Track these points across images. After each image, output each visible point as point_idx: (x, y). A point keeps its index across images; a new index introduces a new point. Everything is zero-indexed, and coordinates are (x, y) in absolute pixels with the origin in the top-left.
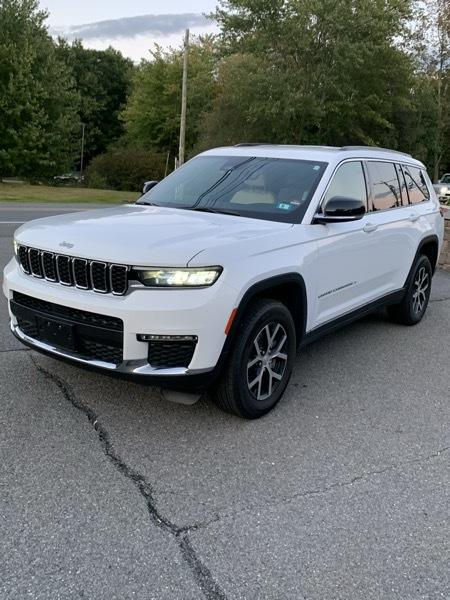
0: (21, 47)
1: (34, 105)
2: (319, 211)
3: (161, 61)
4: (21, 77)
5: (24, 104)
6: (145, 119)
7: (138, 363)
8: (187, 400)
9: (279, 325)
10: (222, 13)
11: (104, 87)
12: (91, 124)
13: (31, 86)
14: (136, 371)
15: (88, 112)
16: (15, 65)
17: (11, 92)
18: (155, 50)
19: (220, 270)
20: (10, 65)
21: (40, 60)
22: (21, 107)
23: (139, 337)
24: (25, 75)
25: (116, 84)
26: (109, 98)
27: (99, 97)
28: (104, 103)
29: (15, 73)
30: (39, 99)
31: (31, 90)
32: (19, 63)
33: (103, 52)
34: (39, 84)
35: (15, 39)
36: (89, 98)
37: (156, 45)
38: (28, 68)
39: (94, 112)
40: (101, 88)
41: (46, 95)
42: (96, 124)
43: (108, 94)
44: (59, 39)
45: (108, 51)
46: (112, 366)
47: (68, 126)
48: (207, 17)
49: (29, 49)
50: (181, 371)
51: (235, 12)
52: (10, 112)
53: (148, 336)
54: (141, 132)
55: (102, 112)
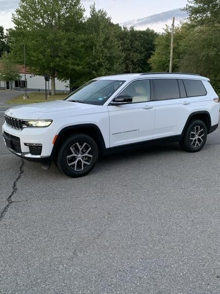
0: (98, 35)
1: (104, 59)
2: (114, 100)
3: (169, 33)
4: (98, 48)
5: (99, 59)
6: (160, 62)
7: (27, 153)
8: (45, 168)
9: (85, 144)
10: (190, 7)
11: (144, 48)
12: (137, 66)
13: (102, 51)
14: (26, 156)
15: (135, 60)
16: (96, 42)
17: (94, 55)
18: (165, 28)
19: (52, 121)
20: (93, 43)
21: (107, 39)
22: (98, 61)
23: (25, 144)
24: (100, 47)
25: (150, 46)
26: (146, 53)
27: (141, 53)
28: (143, 55)
29: (96, 46)
30: (106, 57)
31: (102, 53)
32: (97, 41)
33: (144, 31)
34: (106, 50)
35: (96, 31)
36: (136, 54)
37: (166, 25)
38: (101, 44)
39: (138, 60)
40: (142, 48)
41: (108, 55)
42: (139, 66)
43: (146, 51)
44: (124, 27)
45: (147, 30)
46: (20, 154)
47: (118, 68)
48: (181, 10)
49: (101, 35)
50: (38, 156)
51: (196, 6)
52: (93, 64)
53: (29, 144)
54: (158, 68)
55: (142, 60)
